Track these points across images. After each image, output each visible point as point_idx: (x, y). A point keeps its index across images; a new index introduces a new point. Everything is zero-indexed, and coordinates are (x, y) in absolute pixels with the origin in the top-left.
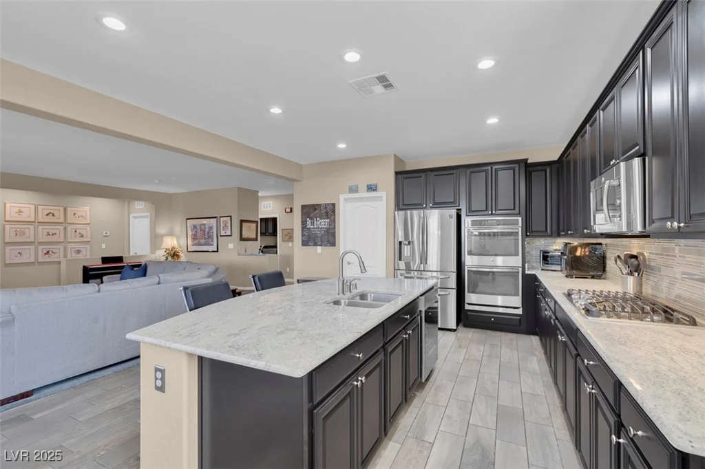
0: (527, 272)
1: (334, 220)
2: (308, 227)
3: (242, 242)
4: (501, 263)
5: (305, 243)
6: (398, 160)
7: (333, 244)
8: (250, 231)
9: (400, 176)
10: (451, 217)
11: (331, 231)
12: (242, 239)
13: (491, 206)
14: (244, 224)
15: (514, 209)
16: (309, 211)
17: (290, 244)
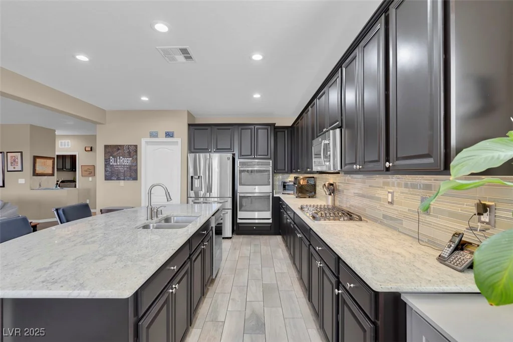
0: (275, 196)
1: (136, 159)
2: (111, 164)
3: (34, 177)
4: (258, 190)
5: (108, 178)
6: (190, 115)
7: (135, 179)
8: (45, 166)
9: (191, 127)
10: (229, 159)
11: (133, 168)
12: (35, 174)
13: (253, 153)
14: (38, 160)
15: (268, 155)
16: (111, 151)
17: (90, 179)
